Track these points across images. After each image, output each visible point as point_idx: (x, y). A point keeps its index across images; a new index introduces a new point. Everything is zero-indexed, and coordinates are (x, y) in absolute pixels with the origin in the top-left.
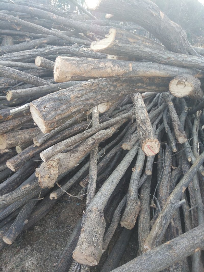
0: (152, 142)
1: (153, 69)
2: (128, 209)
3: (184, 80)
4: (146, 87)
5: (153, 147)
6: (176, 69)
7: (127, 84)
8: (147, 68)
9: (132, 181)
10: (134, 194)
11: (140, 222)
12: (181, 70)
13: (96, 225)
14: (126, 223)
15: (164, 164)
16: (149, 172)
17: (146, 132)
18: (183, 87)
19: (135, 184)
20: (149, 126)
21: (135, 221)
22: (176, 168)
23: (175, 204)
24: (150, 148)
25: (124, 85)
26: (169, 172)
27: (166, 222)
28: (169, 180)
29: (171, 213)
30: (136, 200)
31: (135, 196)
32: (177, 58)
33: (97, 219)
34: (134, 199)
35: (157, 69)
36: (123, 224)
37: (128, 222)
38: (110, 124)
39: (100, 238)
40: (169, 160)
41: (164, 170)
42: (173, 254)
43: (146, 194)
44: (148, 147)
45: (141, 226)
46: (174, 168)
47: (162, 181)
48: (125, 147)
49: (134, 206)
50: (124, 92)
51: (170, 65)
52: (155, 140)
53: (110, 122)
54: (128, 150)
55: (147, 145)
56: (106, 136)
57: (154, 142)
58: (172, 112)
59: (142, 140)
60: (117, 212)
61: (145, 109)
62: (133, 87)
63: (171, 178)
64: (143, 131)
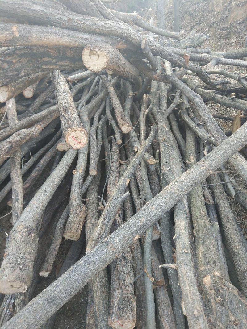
0: (76, 131)
1: (52, 34)
2: (70, 218)
3: (97, 50)
4: (57, 62)
5: (78, 137)
6: (87, 36)
7: (28, 59)
8: (42, 32)
9: (73, 187)
10: (77, 200)
11: (86, 229)
12: (94, 37)
13: (23, 245)
14: (69, 234)
15: (111, 160)
16: (93, 172)
17: (68, 120)
18: (98, 58)
19: (77, 189)
20: (73, 113)
21: (80, 229)
22: (125, 162)
23: (119, 199)
24: (76, 139)
25: (24, 61)
26: (117, 168)
27: (109, 220)
28: (116, 176)
29: (114, 209)
30: (80, 206)
31: (79, 202)
32: (84, 22)
33: (23, 237)
34: (77, 205)
35: (58, 35)
36: (67, 236)
37: (72, 233)
38: (32, 120)
39: (29, 258)
40: (116, 155)
41: (112, 167)
42: (111, 249)
43: (92, 197)
44: (73, 138)
45: (88, 233)
46: (122, 162)
47: (110, 178)
48: (60, 148)
49: (77, 213)
50: (26, 71)
51: (79, 31)
52: (79, 129)
53: (32, 118)
54: (66, 150)
55: (71, 136)
56: (28, 136)
57: (78, 132)
58: (113, 99)
59: (65, 131)
60: (59, 225)
61: (69, 94)
62: (38, 64)
63: (119, 174)
64: (65, 121)
